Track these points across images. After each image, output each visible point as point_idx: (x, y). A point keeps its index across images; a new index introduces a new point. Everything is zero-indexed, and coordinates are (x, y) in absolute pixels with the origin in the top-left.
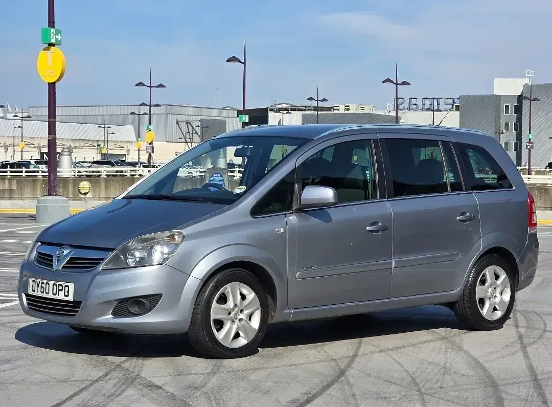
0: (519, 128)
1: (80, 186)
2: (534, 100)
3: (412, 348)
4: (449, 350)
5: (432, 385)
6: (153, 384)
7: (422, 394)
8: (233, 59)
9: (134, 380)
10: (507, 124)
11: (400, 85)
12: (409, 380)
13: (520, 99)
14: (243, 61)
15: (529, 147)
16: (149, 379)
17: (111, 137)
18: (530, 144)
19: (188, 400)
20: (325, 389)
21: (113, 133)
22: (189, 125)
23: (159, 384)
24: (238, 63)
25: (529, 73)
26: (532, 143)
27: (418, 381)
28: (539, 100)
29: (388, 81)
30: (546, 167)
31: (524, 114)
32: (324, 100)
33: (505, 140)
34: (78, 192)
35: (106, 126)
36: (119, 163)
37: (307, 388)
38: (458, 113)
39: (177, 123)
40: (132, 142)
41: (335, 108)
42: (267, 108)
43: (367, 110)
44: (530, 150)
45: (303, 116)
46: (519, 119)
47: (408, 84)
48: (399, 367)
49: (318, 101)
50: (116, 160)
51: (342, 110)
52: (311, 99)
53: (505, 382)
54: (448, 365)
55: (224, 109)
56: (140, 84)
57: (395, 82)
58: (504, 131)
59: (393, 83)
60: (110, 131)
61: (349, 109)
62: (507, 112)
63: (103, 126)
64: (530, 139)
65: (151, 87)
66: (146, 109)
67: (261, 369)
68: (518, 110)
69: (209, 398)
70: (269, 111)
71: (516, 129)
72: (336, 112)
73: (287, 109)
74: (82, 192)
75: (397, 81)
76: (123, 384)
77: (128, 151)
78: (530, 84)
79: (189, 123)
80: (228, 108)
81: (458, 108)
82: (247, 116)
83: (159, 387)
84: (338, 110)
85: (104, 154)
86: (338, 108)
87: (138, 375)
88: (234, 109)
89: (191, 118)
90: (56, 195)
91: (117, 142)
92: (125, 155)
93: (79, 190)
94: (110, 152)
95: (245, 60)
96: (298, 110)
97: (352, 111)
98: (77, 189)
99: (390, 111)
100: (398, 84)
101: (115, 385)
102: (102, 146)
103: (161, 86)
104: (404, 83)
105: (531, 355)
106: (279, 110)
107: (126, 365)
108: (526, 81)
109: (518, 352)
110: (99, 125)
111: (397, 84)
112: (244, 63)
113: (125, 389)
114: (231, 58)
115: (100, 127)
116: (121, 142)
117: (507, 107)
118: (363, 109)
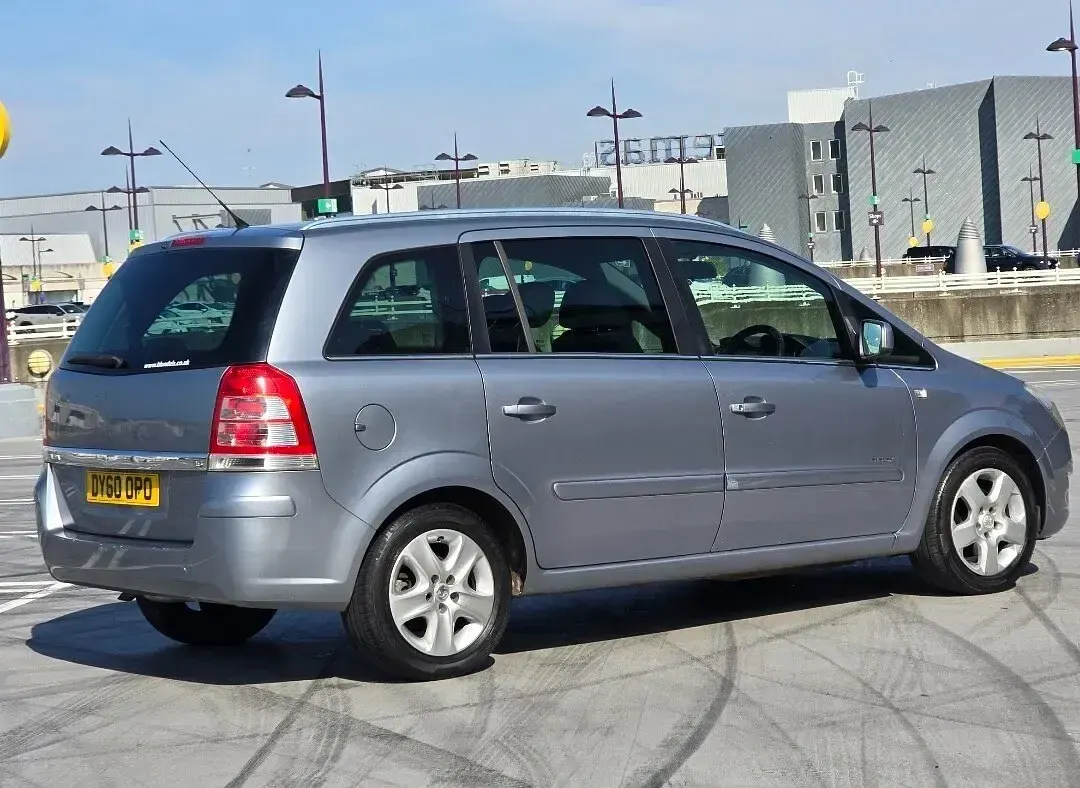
0: (842, 184)
1: (30, 361)
2: (878, 130)
3: (829, 626)
4: (902, 627)
5: (905, 693)
6: (389, 731)
7: (897, 711)
8: (299, 92)
9: (346, 729)
10: (819, 180)
11: (620, 117)
12: (859, 686)
13: (840, 127)
14: (319, 94)
15: (875, 221)
16: (373, 723)
17: (46, 258)
18: (878, 216)
19: (470, 757)
20: (713, 714)
21: (50, 250)
22: (198, 224)
23: (398, 730)
24: (308, 98)
25: (853, 78)
26: (880, 213)
27: (877, 688)
28: (887, 130)
29: (597, 111)
30: (905, 256)
31: (850, 158)
32: (469, 157)
33: (819, 209)
34: (27, 372)
35: (36, 237)
36: (71, 307)
37: (678, 716)
38: (722, 163)
39: (176, 222)
40: (87, 265)
41: (480, 170)
42: (348, 181)
43: (544, 170)
44: (876, 227)
45: (420, 190)
46: (842, 167)
47: (638, 115)
48: (827, 664)
49: (457, 160)
50: (66, 301)
51: (494, 174)
52: (443, 157)
53: (1036, 676)
54: (916, 654)
55: (263, 187)
56: (111, 151)
57: (612, 113)
58: (815, 193)
59: (609, 115)
60: (44, 246)
61: (507, 171)
62: (817, 155)
63: (29, 237)
64: (875, 206)
65: (132, 155)
66: (121, 199)
67: (571, 687)
68: (839, 150)
69: (506, 750)
70: (352, 186)
71: (837, 188)
72: (483, 178)
73: (387, 180)
74: (35, 371)
75: (614, 110)
76: (331, 736)
77: (82, 282)
78: (857, 98)
79: (199, 221)
80: (271, 186)
81: (721, 153)
82: (334, 201)
83: (403, 738)
84: (487, 173)
85: (37, 293)
86: (486, 170)
87: (348, 718)
88: (282, 187)
89: (201, 211)
90: (9, 381)
91: (59, 266)
92: (76, 291)
93: (29, 368)
94: (46, 288)
95: (321, 91)
96: (409, 179)
97: (514, 174)
98: (25, 367)
99: (589, 169)
100: (618, 116)
101: (318, 738)
102: (31, 277)
103: (152, 152)
104: (630, 114)
105: (1057, 622)
106: (374, 184)
107: (316, 699)
108: (848, 93)
109: (1029, 619)
110: (22, 237)
111: (615, 116)
112: (321, 98)
113: (341, 747)
114: (294, 89)
115: (24, 239)
116: (65, 265)
117: (816, 146)
118: (535, 168)
